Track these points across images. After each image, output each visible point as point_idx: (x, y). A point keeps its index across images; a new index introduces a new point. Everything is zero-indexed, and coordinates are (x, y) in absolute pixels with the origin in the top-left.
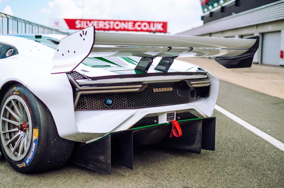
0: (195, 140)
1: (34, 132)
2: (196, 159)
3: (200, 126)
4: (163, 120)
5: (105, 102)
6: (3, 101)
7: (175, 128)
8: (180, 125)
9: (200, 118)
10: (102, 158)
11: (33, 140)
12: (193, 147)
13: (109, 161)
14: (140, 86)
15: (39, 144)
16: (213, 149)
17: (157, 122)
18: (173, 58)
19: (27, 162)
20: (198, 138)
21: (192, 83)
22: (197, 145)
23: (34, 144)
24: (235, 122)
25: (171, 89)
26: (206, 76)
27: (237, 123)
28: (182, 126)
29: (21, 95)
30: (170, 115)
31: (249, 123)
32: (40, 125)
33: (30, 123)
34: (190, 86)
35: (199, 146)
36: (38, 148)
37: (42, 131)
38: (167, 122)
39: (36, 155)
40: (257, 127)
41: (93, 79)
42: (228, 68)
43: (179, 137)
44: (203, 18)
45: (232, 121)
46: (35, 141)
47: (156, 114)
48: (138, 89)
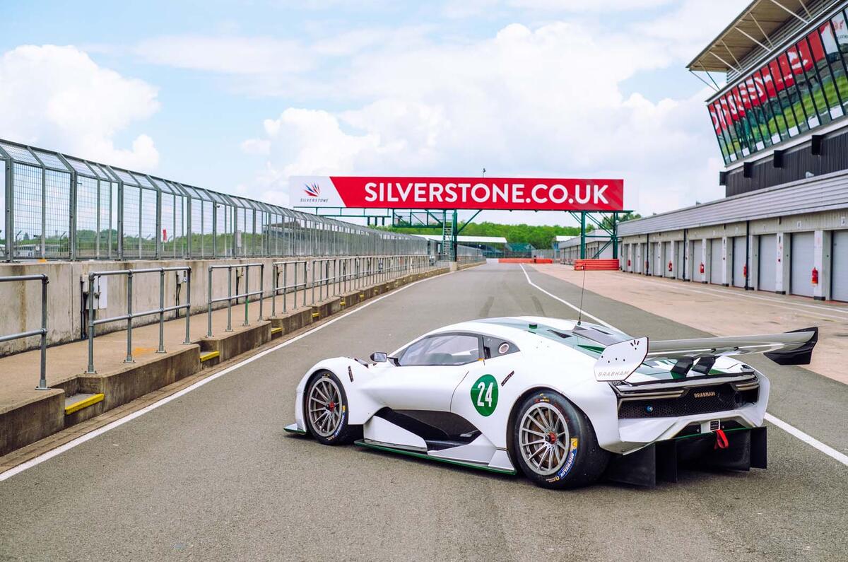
0: (742, 454)
1: (572, 442)
2: (744, 479)
3: (748, 438)
4: (706, 429)
5: (646, 410)
6: (523, 409)
7: (721, 438)
8: (726, 435)
9: (747, 427)
10: (644, 469)
11: (571, 450)
12: (740, 463)
13: (654, 472)
14: (682, 391)
15: (577, 454)
16: (765, 467)
17: (700, 431)
18: (715, 358)
19: (562, 475)
20: (747, 451)
21: (737, 385)
22: (745, 460)
23: (572, 455)
24: (798, 439)
25: (713, 394)
26: (753, 376)
27: (800, 440)
28: (729, 436)
29: (551, 402)
30: (714, 423)
31: (819, 440)
32: (579, 435)
33: (566, 432)
34: (735, 389)
35: (747, 462)
36: (577, 459)
37: (582, 440)
38: (711, 431)
39: (573, 466)
40: (830, 446)
41: (634, 385)
42: (781, 364)
43: (725, 449)
44: (724, 178)
45: (792, 437)
46: (574, 451)
47: (697, 422)
48: (679, 395)
